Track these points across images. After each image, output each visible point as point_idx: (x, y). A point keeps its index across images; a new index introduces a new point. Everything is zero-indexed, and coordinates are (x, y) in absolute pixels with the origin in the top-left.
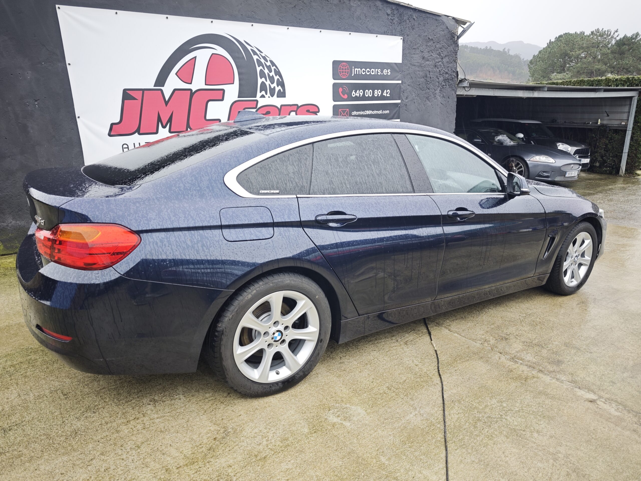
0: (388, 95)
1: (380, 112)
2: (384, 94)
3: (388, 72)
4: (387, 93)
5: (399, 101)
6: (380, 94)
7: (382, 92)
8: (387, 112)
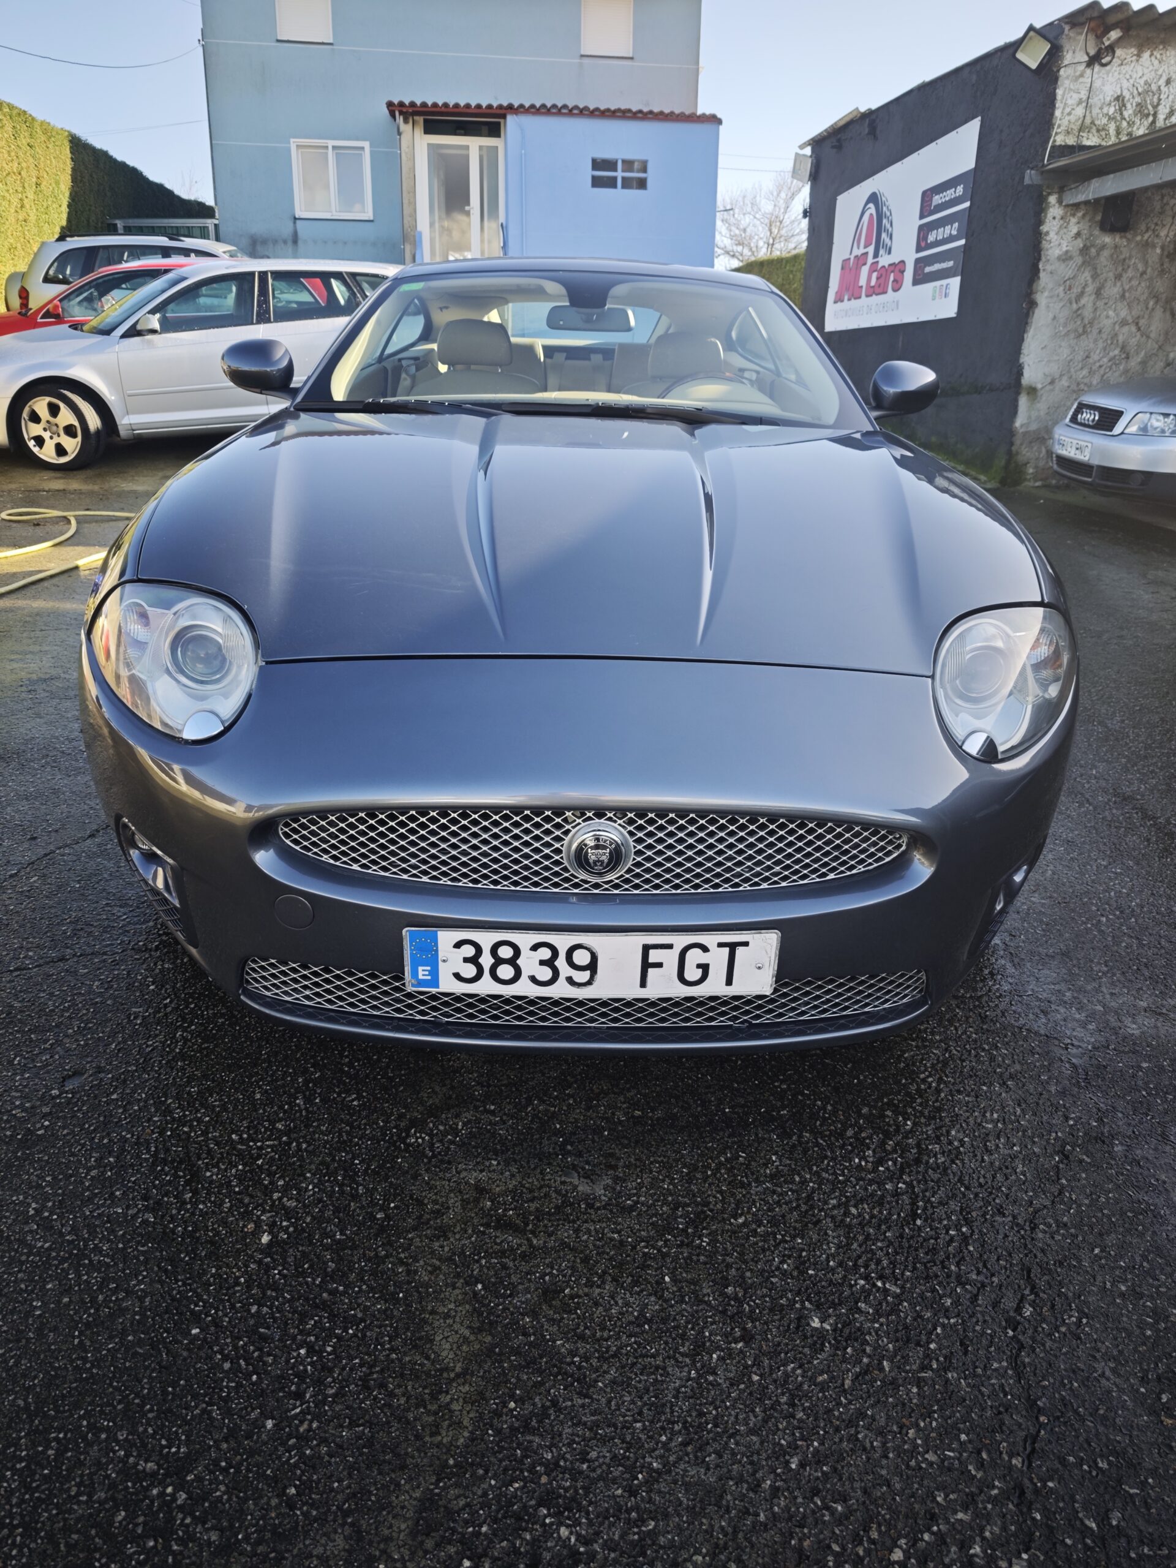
0: (955, 233)
3: (961, 191)
4: (955, 229)
5: (964, 242)
6: (950, 232)
7: (951, 229)
8: (951, 263)
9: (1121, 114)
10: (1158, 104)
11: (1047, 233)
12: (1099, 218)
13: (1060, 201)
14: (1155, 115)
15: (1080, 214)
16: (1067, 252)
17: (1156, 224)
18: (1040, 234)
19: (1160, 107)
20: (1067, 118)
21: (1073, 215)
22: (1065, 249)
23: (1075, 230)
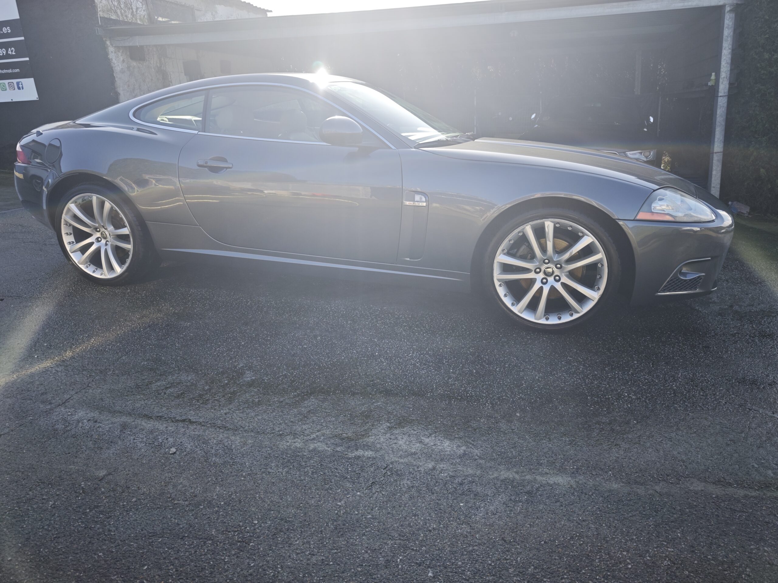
0: (14, 53)
1: (10, 71)
2: (9, 53)
3: (7, 30)
4: (12, 51)
5: (27, 59)
6: (5, 53)
7: (7, 51)
8: (17, 70)
9: (120, 6)
10: (132, 4)
11: (112, 59)
12: (128, 53)
13: (112, 45)
14: (132, 9)
15: (121, 51)
16: (122, 68)
17: (149, 58)
18: (109, 59)
19: (133, 6)
20: (101, 4)
21: (119, 51)
22: (121, 67)
23: (122, 59)
